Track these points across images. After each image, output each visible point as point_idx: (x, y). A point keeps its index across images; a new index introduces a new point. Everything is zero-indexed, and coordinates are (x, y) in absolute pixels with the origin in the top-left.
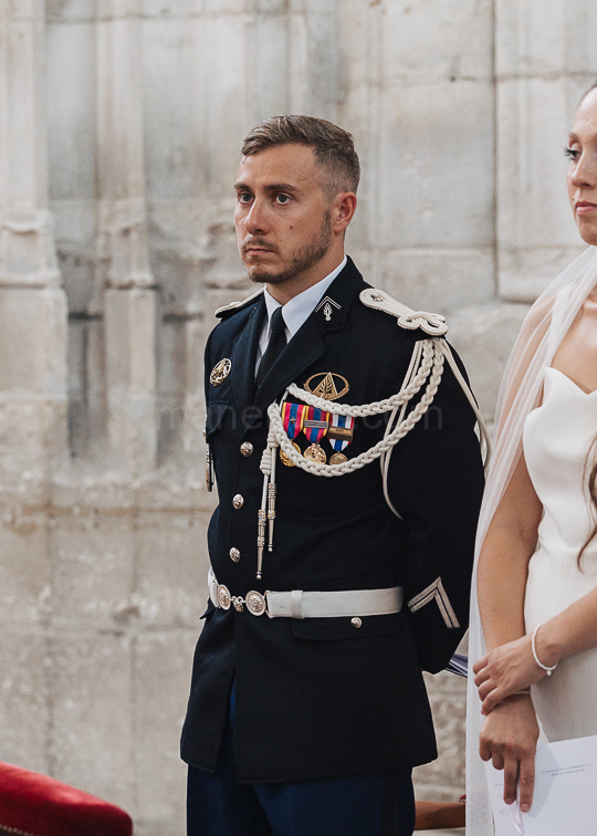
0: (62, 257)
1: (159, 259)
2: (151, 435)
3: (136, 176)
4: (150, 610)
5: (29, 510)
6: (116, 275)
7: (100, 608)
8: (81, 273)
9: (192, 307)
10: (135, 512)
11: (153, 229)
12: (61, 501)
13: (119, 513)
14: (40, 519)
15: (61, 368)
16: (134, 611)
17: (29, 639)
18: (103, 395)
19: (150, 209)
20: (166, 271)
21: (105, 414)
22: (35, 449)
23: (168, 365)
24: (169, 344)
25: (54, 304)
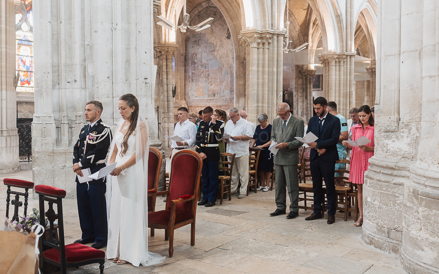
0: (55, 120)
1: (68, 120)
2: (68, 143)
3: (65, 109)
4: (68, 166)
5: (50, 153)
6: (62, 122)
7: (61, 165)
8: (58, 122)
9: (73, 126)
10: (65, 153)
11: (68, 116)
12: (55, 152)
13: (63, 153)
14: (52, 154)
15: (55, 134)
16: (65, 166)
17: (51, 170)
18: (61, 138)
19: (67, 113)
20: (69, 122)
21: (61, 140)
22: (51, 145)
23: (70, 134)
24: (70, 131)
25: (54, 126)
